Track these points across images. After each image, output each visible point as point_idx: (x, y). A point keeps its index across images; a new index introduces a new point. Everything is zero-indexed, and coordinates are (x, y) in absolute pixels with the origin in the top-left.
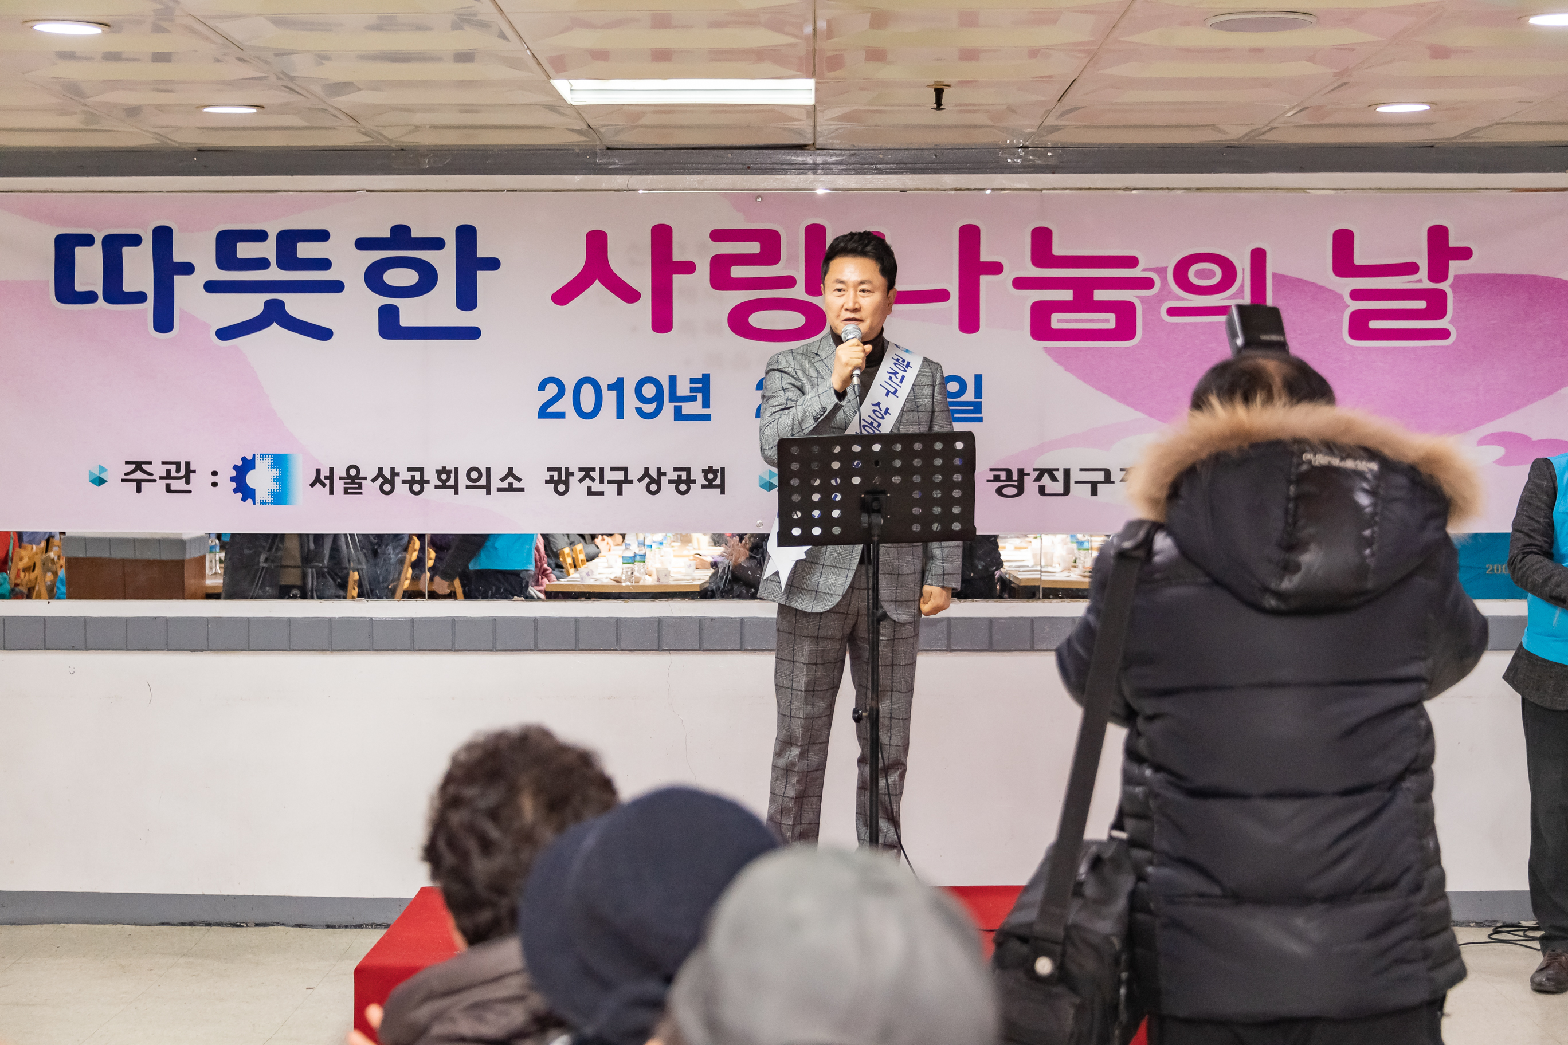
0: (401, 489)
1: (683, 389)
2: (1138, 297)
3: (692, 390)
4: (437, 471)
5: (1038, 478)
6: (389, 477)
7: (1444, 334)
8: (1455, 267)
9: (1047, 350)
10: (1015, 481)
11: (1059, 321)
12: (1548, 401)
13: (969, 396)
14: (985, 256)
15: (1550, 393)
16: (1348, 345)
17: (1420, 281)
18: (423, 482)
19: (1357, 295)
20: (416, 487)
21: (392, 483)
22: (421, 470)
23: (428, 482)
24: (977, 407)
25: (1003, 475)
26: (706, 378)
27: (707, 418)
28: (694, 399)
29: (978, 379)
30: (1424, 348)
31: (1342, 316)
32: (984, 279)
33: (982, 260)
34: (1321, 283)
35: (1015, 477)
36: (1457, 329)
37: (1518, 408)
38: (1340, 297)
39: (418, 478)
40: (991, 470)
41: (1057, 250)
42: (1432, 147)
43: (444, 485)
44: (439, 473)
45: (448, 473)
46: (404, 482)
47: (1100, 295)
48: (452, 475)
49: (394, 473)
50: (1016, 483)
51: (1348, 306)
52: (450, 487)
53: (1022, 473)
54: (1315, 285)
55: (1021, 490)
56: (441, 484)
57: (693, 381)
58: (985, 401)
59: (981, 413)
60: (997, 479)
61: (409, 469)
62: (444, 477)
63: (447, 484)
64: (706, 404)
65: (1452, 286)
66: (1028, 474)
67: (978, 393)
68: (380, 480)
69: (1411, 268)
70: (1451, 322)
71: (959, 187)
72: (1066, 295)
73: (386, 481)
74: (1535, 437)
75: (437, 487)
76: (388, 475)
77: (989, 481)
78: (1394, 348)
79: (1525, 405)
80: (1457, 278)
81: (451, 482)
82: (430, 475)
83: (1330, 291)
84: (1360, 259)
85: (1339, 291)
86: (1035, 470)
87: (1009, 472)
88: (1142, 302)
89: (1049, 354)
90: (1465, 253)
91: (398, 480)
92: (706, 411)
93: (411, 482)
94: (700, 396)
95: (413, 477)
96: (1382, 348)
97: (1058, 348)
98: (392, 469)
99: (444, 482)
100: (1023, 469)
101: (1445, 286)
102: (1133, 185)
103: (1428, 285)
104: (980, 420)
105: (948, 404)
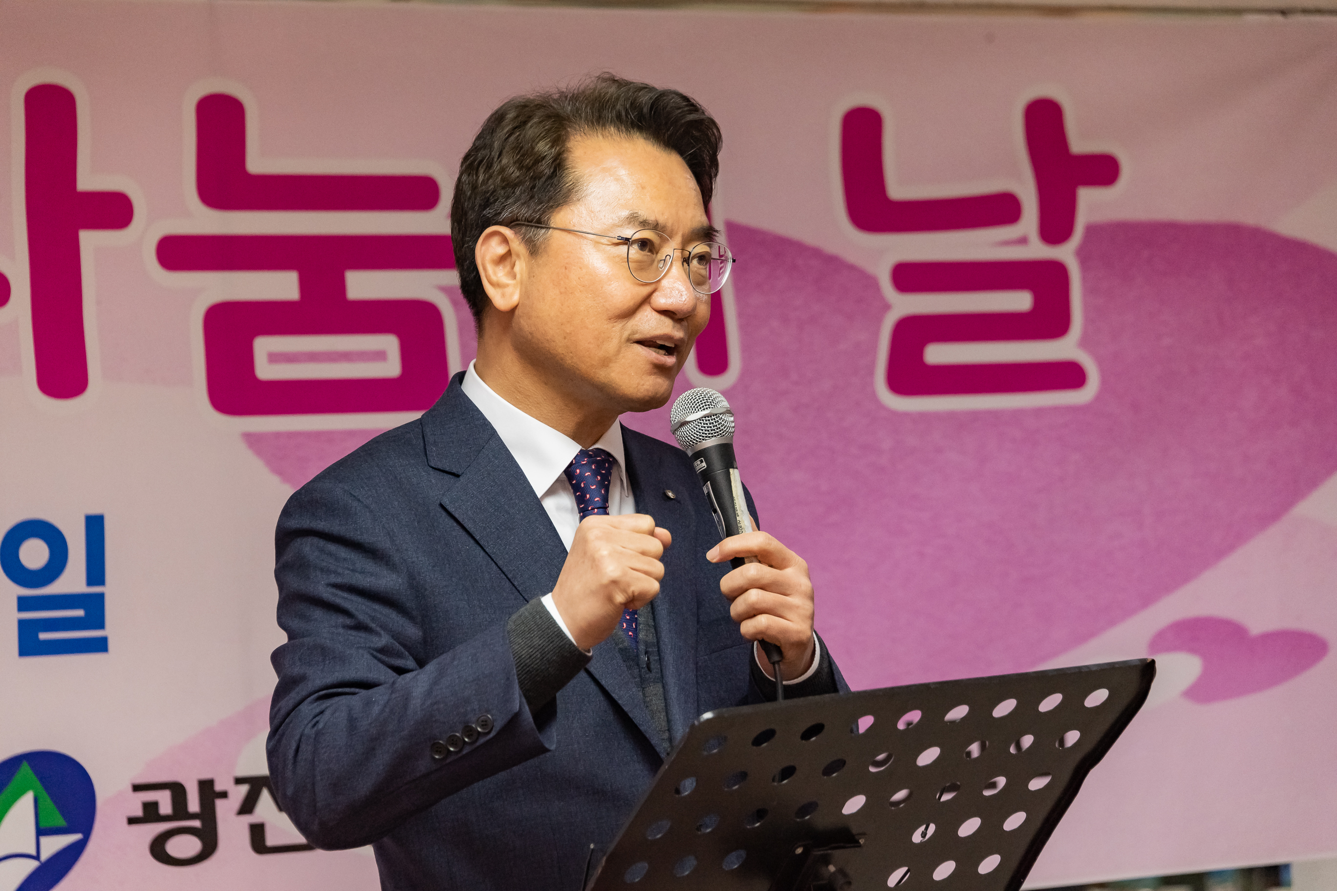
2: (444, 291)
5: (248, 807)
7: (1071, 375)
8: (1088, 204)
9: (253, 440)
10: (193, 816)
11: (274, 358)
12: (1275, 532)
14: (89, 176)
16: (886, 409)
17: (1023, 241)
19: (906, 277)
25: (165, 801)
30: (1039, 412)
31: (876, 333)
32: (90, 242)
33: (82, 186)
35: (194, 805)
36: (1100, 362)
37: (1221, 553)
38: (870, 282)
40: (137, 788)
41: (259, 158)
47: (361, 285)
50: (197, 824)
51: (888, 307)
53: (208, 791)
54: (816, 253)
55: (209, 848)
58: (111, 590)
60: (151, 813)
65: (1083, 255)
66: (224, 795)
69: (1006, 208)
70: (1085, 343)
72: (284, 285)
74: (1255, 627)
77: (132, 821)
78: (975, 416)
79: (1231, 548)
80: (1092, 230)
83: (852, 268)
84: (898, 184)
85: (869, 268)
86: (239, 781)
87: (177, 790)
90: (1104, 170)
96: (951, 416)
97: (278, 435)
100: (211, 782)
101: (1068, 253)
103: (1036, 250)
104: (100, 646)
105: (24, 604)
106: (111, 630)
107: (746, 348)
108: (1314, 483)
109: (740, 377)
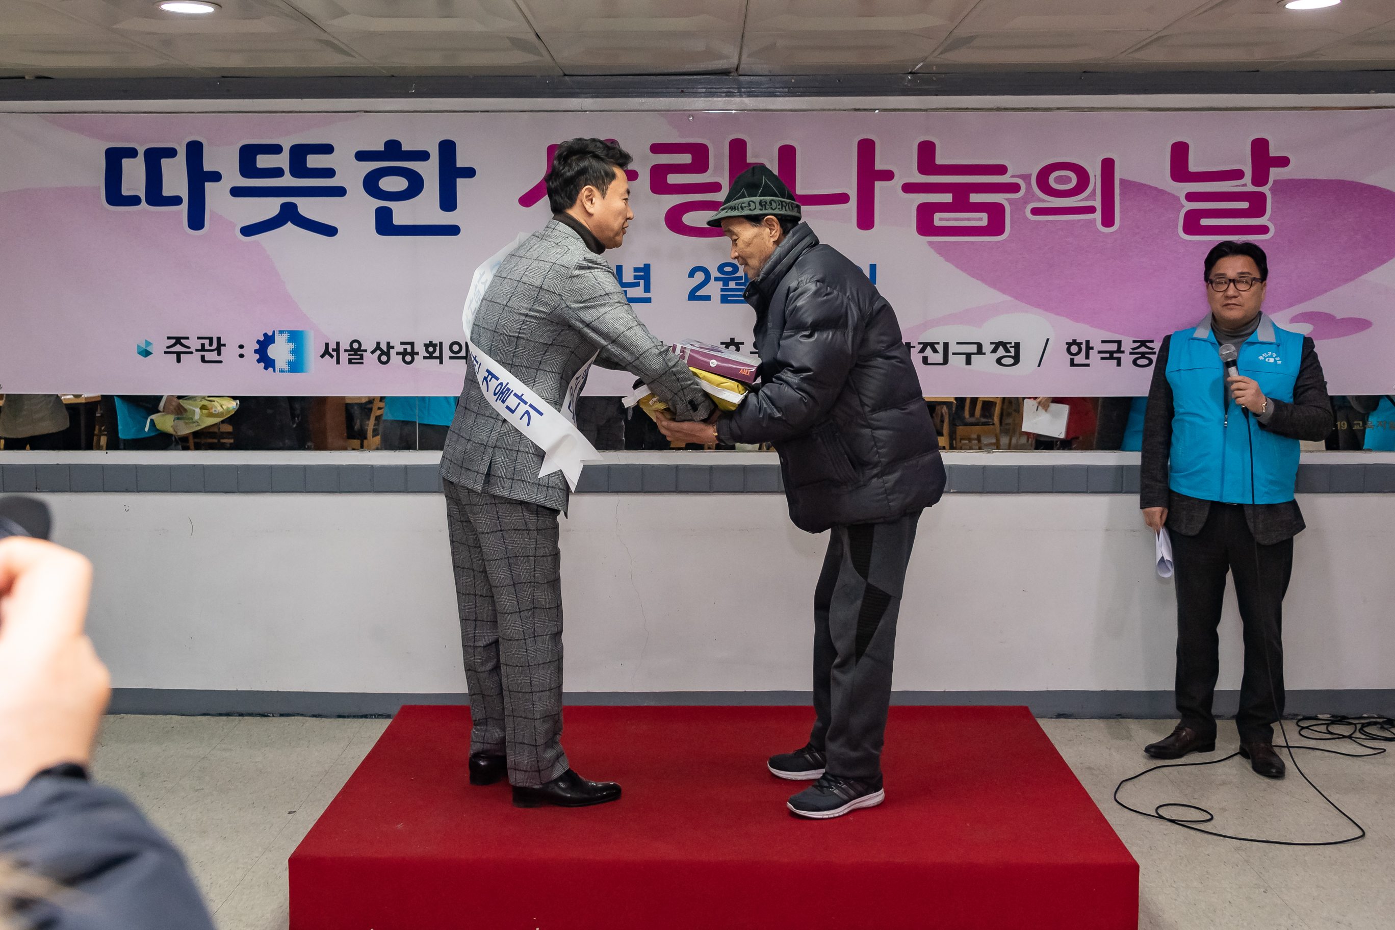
0: (396, 359)
1: (628, 277)
2: (1007, 199)
3: (636, 277)
4: (425, 345)
5: (922, 351)
6: (385, 350)
7: (1264, 230)
8: (1275, 173)
9: (930, 243)
11: (941, 219)
12: (1351, 285)
14: (879, 166)
15: (1352, 279)
16: (1183, 239)
17: (1245, 185)
18: (413, 354)
19: (1191, 197)
20: (408, 358)
21: (388, 354)
22: (412, 344)
23: (417, 354)
26: (647, 268)
27: (648, 300)
28: (637, 285)
29: (873, 268)
31: (1179, 215)
32: (878, 185)
33: (876, 168)
34: (1161, 188)
36: (1275, 225)
37: (1324, 291)
38: (1177, 199)
39: (409, 350)
41: (940, 160)
42: (1258, 71)
43: (430, 356)
44: (427, 346)
45: (434, 346)
46: (398, 353)
47: (975, 198)
48: (438, 348)
49: (389, 347)
51: (1183, 206)
52: (436, 358)
54: (1156, 189)
56: (428, 355)
57: (636, 270)
61: (402, 343)
62: (431, 349)
63: (433, 355)
64: (647, 289)
65: (1271, 189)
66: (914, 347)
68: (378, 352)
69: (1237, 174)
70: (1269, 220)
71: (857, 107)
72: (947, 198)
73: (383, 353)
74: (1339, 316)
75: (425, 358)
76: (385, 349)
79: (1332, 289)
80: (1275, 182)
81: (437, 354)
82: (420, 348)
83: (1169, 194)
84: (1194, 166)
85: (1176, 194)
86: (919, 343)
88: (1010, 204)
89: (933, 248)
90: (1283, 162)
91: (393, 352)
92: (647, 295)
93: (404, 354)
94: (642, 282)
95: (405, 349)
97: (940, 242)
98: (388, 343)
99: (431, 354)
100: (910, 343)
101: (1265, 189)
102: (1003, 105)
103: (1251, 188)
107: (1121, 219)
108: (1371, 268)
109: (1119, 228)
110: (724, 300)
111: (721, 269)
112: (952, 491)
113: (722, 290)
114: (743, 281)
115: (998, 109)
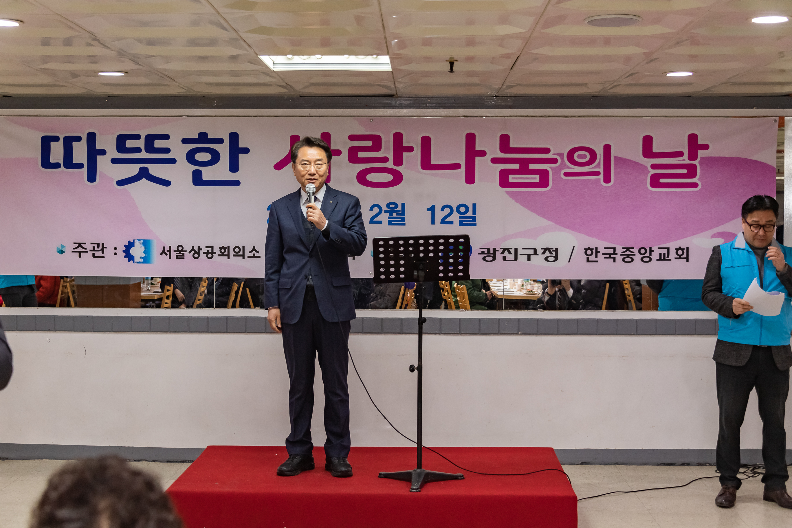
0: (203, 256)
2: (549, 167)
4: (220, 248)
5: (503, 253)
7: (695, 185)
8: (701, 153)
9: (507, 192)
10: (491, 254)
11: (513, 178)
13: (470, 214)
14: (477, 148)
16: (650, 190)
17: (684, 160)
18: (213, 253)
19: (654, 166)
20: (210, 256)
21: (198, 253)
22: (212, 247)
23: (215, 253)
24: (474, 219)
25: (486, 251)
29: (474, 206)
30: (686, 192)
31: (647, 177)
32: (477, 159)
33: (476, 149)
34: (637, 161)
35: (492, 252)
36: (701, 183)
37: (731, 220)
38: (646, 167)
39: (210, 251)
40: (480, 248)
41: (512, 145)
42: (690, 96)
43: (222, 255)
45: (225, 249)
46: (204, 253)
47: (532, 166)
48: (227, 250)
49: (199, 249)
50: (492, 255)
51: (650, 172)
52: (226, 255)
53: (495, 250)
54: (634, 162)
55: (494, 258)
58: (478, 216)
59: (476, 222)
60: (483, 253)
61: (207, 247)
62: (223, 251)
65: (699, 162)
66: (498, 251)
67: (474, 212)
68: (193, 252)
69: (680, 154)
70: (698, 180)
71: (466, 115)
72: (516, 166)
73: (196, 252)
75: (219, 255)
76: (196, 250)
77: (479, 254)
78: (671, 192)
79: (734, 219)
80: (702, 158)
81: (226, 253)
82: (216, 250)
83: (642, 165)
84: (655, 149)
85: (646, 165)
86: (501, 249)
87: (489, 250)
88: (552, 170)
89: (508, 194)
90: (706, 147)
91: (201, 252)
93: (207, 253)
95: (208, 251)
96: (665, 192)
97: (512, 192)
98: (199, 247)
99: (223, 253)
100: (495, 248)
101: (696, 162)
102: (548, 114)
103: (688, 162)
104: (475, 225)
105: (460, 217)
106: (477, 222)
107: (615, 179)
109: (614, 184)
110: (390, 223)
111: (388, 205)
112: (519, 333)
113: (389, 218)
114: (401, 213)
115: (545, 116)
